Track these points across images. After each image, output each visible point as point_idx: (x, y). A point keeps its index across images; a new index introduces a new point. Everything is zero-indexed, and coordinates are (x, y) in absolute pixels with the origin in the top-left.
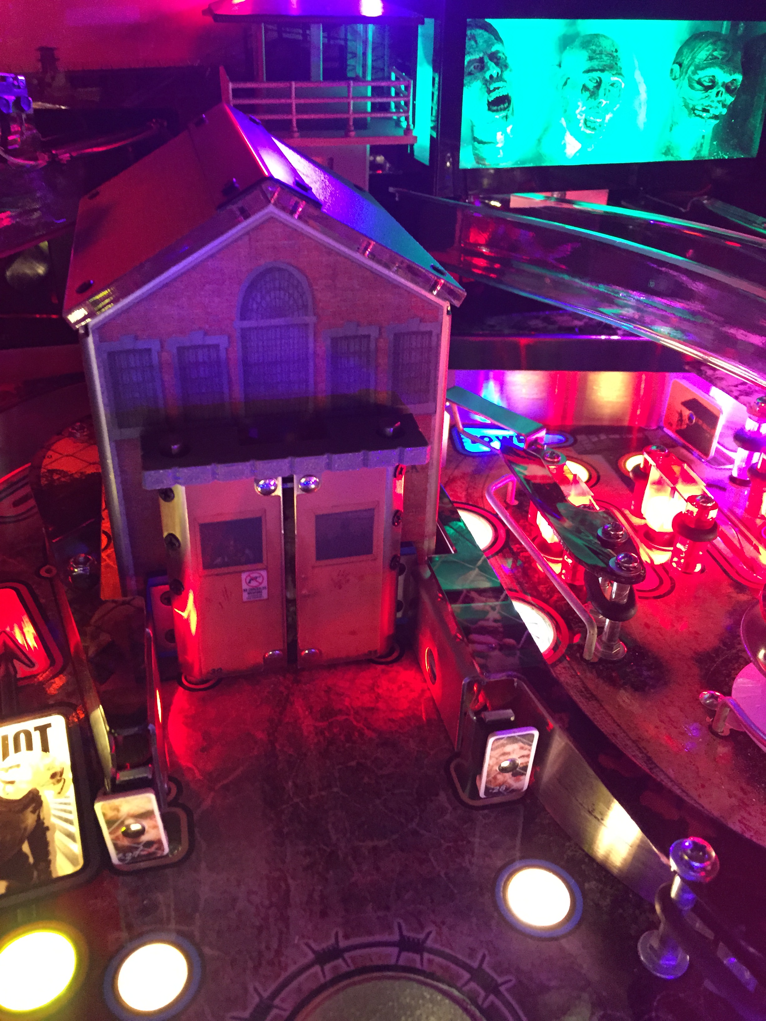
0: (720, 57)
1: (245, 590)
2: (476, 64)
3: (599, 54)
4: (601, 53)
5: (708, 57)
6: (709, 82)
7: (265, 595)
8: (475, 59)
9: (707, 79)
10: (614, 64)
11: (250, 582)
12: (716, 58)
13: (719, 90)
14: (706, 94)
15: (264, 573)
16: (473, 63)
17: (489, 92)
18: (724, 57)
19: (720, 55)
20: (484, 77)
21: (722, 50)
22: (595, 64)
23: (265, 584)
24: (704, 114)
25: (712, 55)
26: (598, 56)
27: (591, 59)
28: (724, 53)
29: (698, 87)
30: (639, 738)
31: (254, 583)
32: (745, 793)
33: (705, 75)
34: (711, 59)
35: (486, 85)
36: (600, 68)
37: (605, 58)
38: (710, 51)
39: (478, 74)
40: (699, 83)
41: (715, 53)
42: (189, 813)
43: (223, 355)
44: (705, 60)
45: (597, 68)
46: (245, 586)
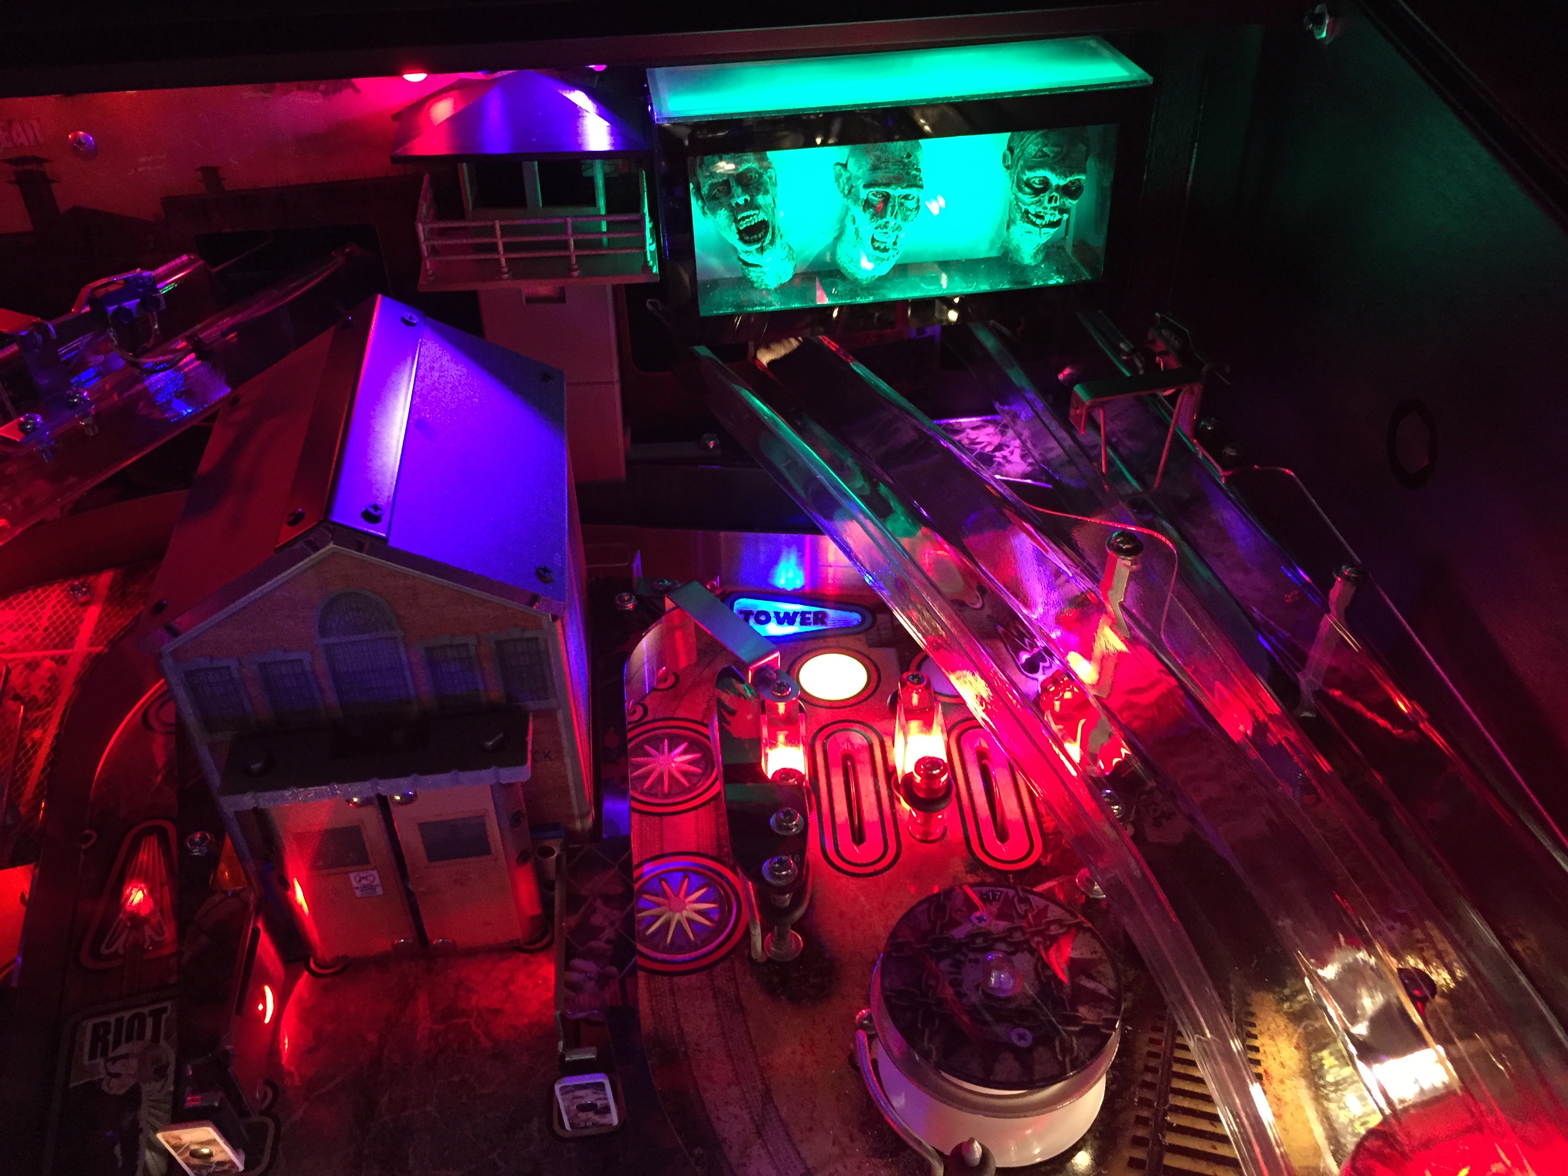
0: (1052, 155)
1: (357, 888)
2: (721, 188)
3: (883, 162)
4: (887, 161)
5: (1037, 153)
6: (1039, 184)
7: (380, 891)
8: (718, 182)
9: (1037, 181)
10: (904, 173)
11: (360, 881)
12: (1045, 155)
13: (1052, 194)
14: (1037, 199)
15: (375, 873)
16: (716, 187)
17: (737, 221)
18: (1057, 154)
19: (1051, 152)
20: (730, 204)
21: (1053, 145)
22: (880, 175)
23: (377, 882)
24: (1039, 221)
25: (1042, 151)
26: (883, 165)
27: (874, 168)
28: (1056, 149)
29: (1027, 190)
30: (768, 1064)
31: (364, 882)
32: (852, 1141)
33: (1036, 175)
34: (1040, 157)
35: (733, 212)
36: (885, 181)
37: (892, 168)
38: (1040, 146)
39: (723, 200)
40: (1028, 184)
41: (1045, 149)
42: (278, 1126)
43: (308, 668)
44: (1033, 157)
45: (880, 181)
46: (355, 884)
